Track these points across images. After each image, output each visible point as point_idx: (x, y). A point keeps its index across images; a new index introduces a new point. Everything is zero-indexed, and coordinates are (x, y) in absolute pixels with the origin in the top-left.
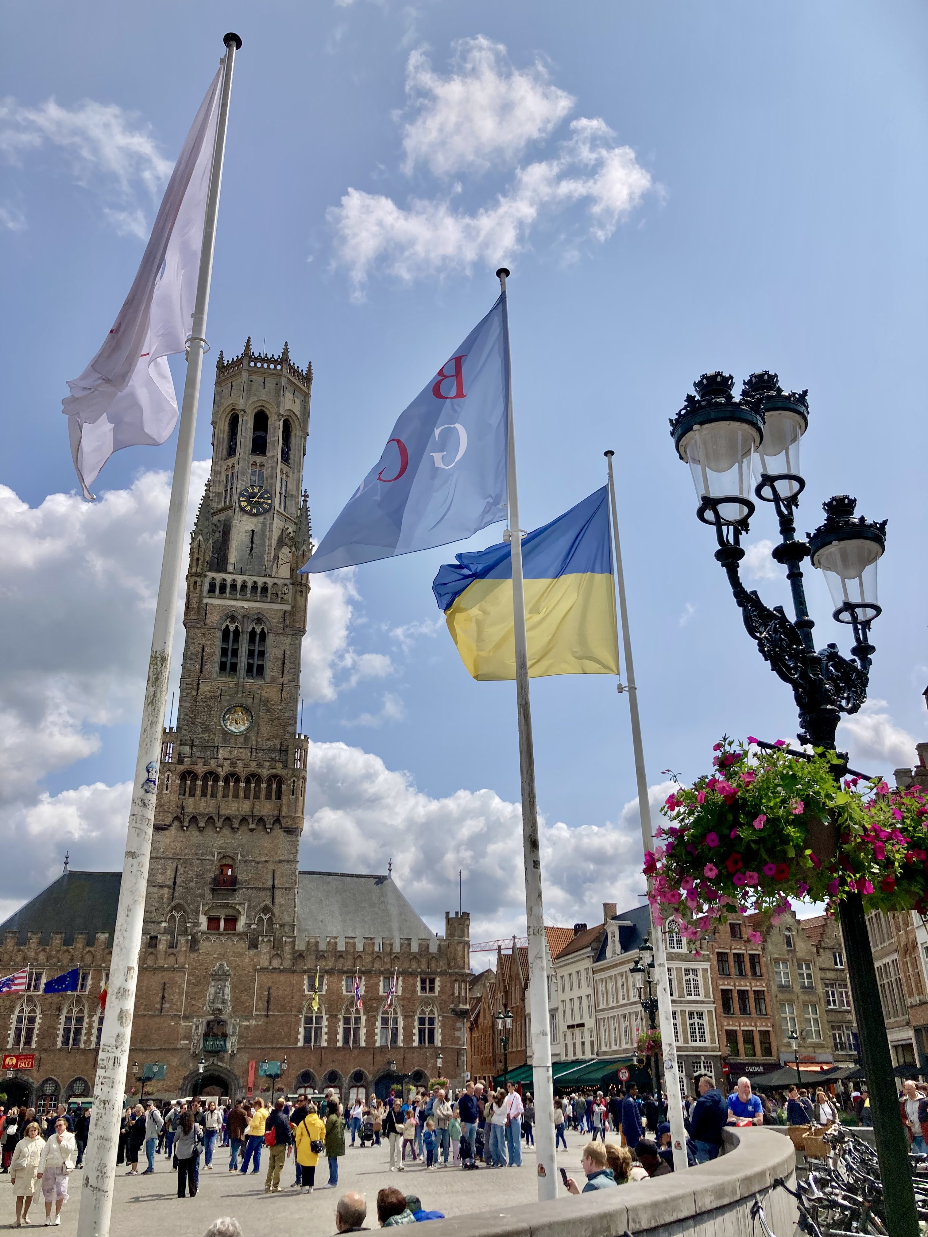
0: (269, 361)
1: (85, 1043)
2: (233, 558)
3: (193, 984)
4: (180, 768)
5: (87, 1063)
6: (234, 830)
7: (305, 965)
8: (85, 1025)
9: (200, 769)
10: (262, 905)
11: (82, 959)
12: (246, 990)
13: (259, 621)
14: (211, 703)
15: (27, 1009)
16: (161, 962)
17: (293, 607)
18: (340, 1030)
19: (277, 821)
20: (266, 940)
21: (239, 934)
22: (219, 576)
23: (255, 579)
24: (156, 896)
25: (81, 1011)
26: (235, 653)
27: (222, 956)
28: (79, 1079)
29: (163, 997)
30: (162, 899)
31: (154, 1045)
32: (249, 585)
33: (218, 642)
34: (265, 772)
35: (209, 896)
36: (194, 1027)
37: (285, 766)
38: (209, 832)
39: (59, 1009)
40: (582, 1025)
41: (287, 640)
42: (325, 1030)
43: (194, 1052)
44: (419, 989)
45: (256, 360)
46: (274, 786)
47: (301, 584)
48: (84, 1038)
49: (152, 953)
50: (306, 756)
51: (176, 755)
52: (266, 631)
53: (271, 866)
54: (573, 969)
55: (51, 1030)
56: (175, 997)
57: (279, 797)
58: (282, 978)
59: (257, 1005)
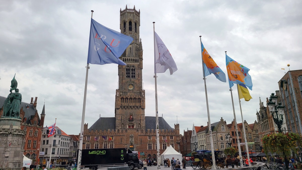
0: (131, 10)
2: (127, 54)
3: (127, 138)
4: (121, 97)
6: (132, 109)
7: (148, 134)
9: (125, 97)
10: (139, 123)
11: (106, 134)
12: (137, 139)
13: (133, 67)
14: (125, 84)
15: (97, 143)
16: (120, 134)
17: (140, 64)
18: (155, 146)
19: (140, 107)
20: (140, 130)
21: (135, 129)
22: (125, 58)
23: (132, 58)
24: (118, 122)
26: (129, 73)
27: (132, 133)
29: (121, 141)
30: (120, 122)
32: (131, 59)
33: (126, 72)
34: (137, 97)
35: (128, 122)
36: (128, 146)
37: (141, 96)
38: (127, 109)
40: (204, 145)
41: (139, 70)
42: (152, 146)
44: (170, 139)
45: (128, 10)
46: (139, 100)
47: (141, 59)
48: (107, 148)
49: (118, 132)
50: (145, 94)
51: (119, 95)
52: (135, 69)
53: (140, 116)
54: (201, 135)
56: (124, 141)
57: (140, 102)
58: (143, 137)
59: (139, 142)
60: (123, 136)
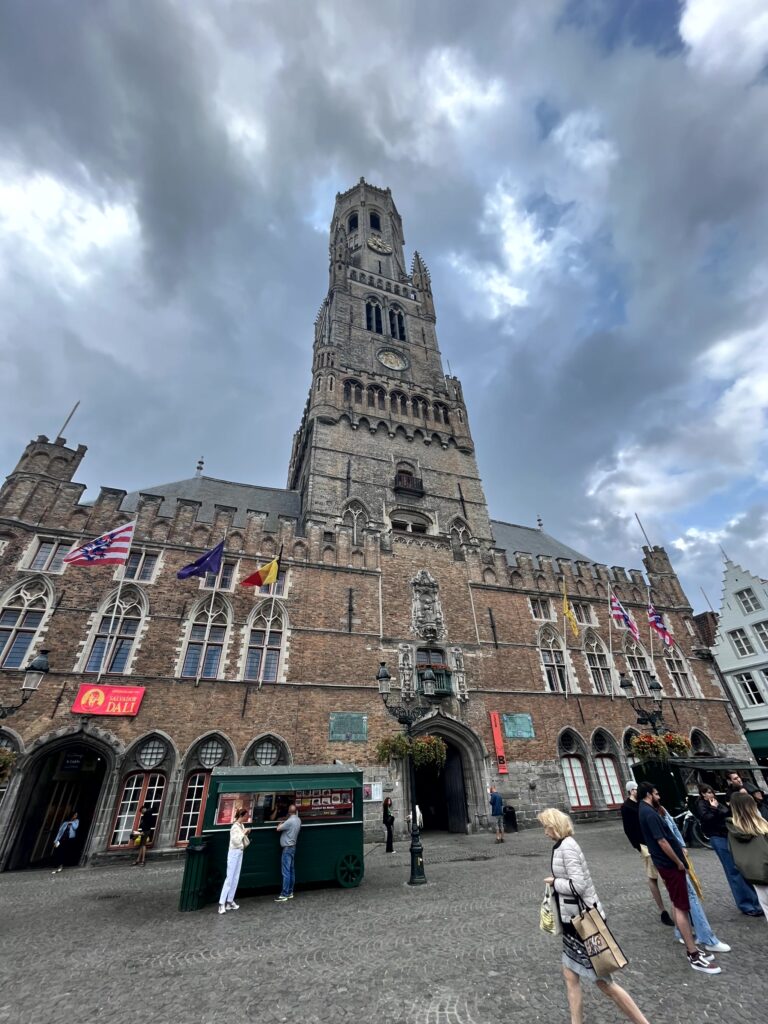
1: (227, 670)
3: (390, 594)
4: (343, 375)
5: (229, 707)
6: (409, 439)
7: (524, 585)
8: (227, 641)
9: (365, 381)
10: (454, 516)
12: (462, 610)
13: (396, 306)
14: (364, 344)
15: (123, 606)
16: (343, 562)
17: (423, 304)
18: (590, 671)
19: (452, 440)
20: (471, 551)
21: (439, 540)
22: (357, 270)
24: (326, 487)
25: (221, 618)
26: (379, 322)
27: (422, 564)
28: (213, 738)
29: (351, 609)
30: (334, 491)
31: (343, 680)
33: (364, 308)
34: (430, 398)
35: (391, 496)
36: (401, 656)
37: (448, 397)
38: (382, 435)
39: (183, 611)
41: (423, 323)
42: (574, 670)
43: (408, 695)
46: (441, 411)
48: (224, 662)
49: (328, 548)
51: (337, 365)
52: (403, 314)
53: (454, 480)
55: (166, 645)
56: (368, 611)
57: (447, 421)
58: (501, 598)
59: (481, 632)
60: (363, 573)
